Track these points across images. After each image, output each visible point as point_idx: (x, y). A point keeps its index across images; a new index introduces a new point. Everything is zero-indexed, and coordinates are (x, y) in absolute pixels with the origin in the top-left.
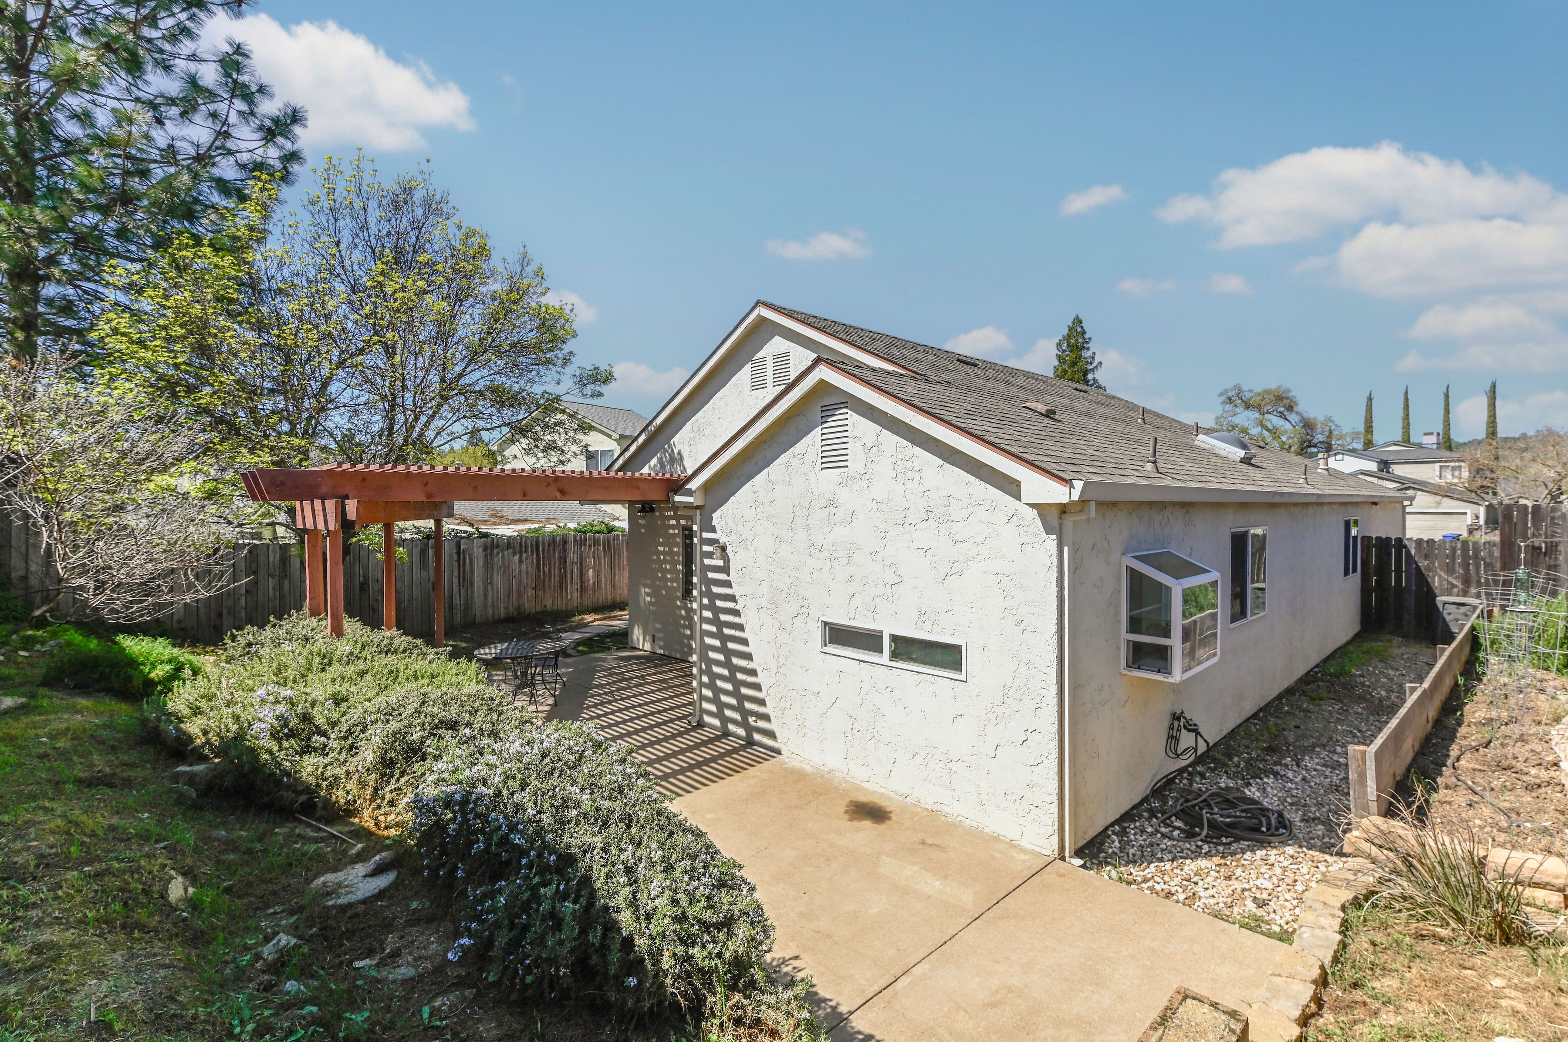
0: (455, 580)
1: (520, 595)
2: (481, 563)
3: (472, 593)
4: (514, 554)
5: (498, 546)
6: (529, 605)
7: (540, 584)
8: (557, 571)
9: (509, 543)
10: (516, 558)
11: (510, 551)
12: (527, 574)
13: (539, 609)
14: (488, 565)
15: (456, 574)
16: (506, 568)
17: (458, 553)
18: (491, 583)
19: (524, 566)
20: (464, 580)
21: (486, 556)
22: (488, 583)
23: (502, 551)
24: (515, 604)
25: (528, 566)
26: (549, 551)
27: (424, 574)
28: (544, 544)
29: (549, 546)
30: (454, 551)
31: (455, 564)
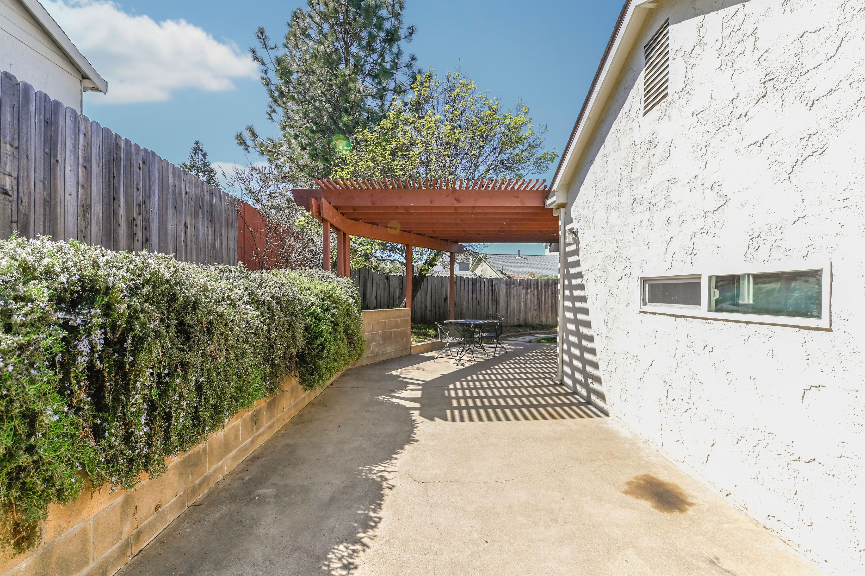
0: (490, 301)
1: (526, 313)
2: (504, 292)
3: (499, 308)
4: (523, 288)
5: (514, 284)
6: (531, 319)
7: (539, 308)
8: (550, 301)
9: (520, 282)
10: (524, 291)
11: (521, 287)
12: (531, 301)
13: (538, 322)
14: (508, 294)
15: (490, 297)
16: (518, 296)
17: (492, 286)
18: (510, 304)
19: (529, 296)
20: (494, 301)
21: (507, 289)
22: (508, 304)
23: (517, 286)
24: (523, 318)
25: (531, 296)
26: (545, 288)
27: (474, 296)
28: (541, 284)
29: (545, 285)
30: (490, 284)
31: (490, 292)
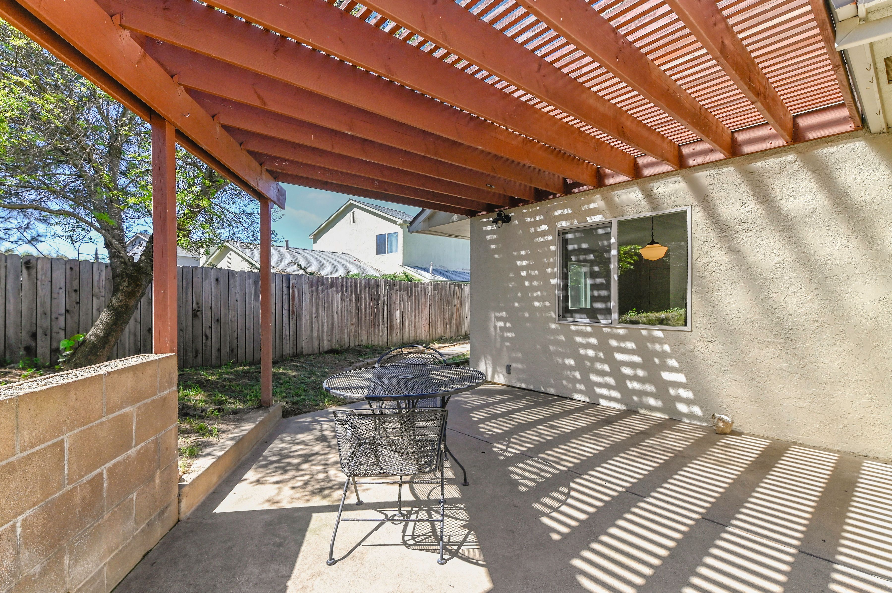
0: (285, 312)
1: (341, 329)
2: (308, 297)
3: (300, 325)
4: (337, 292)
5: (323, 284)
6: (349, 341)
7: (358, 322)
8: (371, 310)
9: (332, 282)
10: (338, 296)
11: (333, 289)
12: (347, 311)
13: (357, 343)
14: (314, 301)
15: (286, 306)
16: (330, 304)
17: (289, 287)
18: (317, 317)
19: (344, 304)
20: (293, 313)
21: (313, 292)
22: (314, 317)
23: (327, 288)
24: (337, 338)
25: (348, 304)
26: (365, 292)
28: (360, 286)
29: (365, 287)
30: (285, 285)
31: (286, 297)
